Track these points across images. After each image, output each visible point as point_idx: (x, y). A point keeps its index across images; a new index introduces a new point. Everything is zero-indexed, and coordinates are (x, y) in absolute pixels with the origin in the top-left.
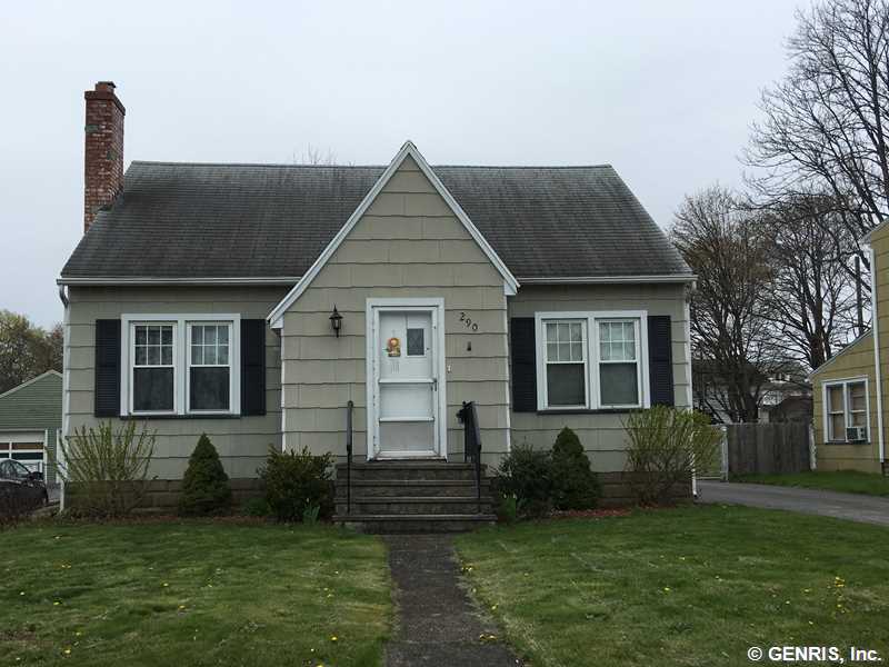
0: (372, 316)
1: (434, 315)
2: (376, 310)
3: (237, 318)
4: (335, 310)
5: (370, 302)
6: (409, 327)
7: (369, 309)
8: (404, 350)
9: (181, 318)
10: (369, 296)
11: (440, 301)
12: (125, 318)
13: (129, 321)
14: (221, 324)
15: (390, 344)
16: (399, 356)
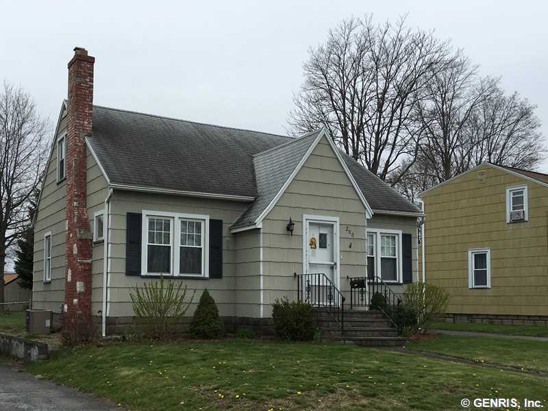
0: (306, 224)
1: (335, 226)
2: (308, 221)
3: (207, 218)
4: (291, 220)
5: (305, 216)
6: (321, 232)
7: (304, 221)
8: (318, 245)
9: (177, 215)
10: (305, 213)
11: (337, 219)
12: (145, 213)
13: (147, 215)
14: (197, 221)
15: (312, 242)
16: (316, 248)
